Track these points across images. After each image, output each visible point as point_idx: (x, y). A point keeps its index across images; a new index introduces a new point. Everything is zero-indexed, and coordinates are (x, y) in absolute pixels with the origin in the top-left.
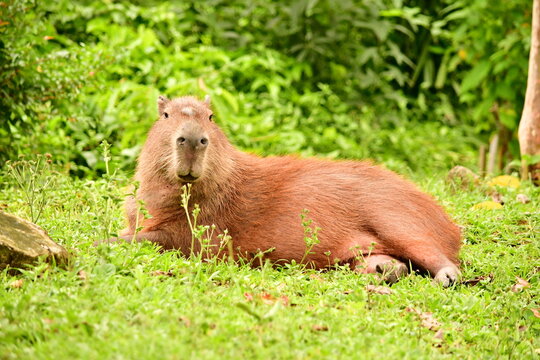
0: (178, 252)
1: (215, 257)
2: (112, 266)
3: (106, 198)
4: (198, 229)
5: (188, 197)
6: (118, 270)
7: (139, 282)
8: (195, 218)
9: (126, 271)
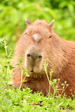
0: (41, 93)
1: (60, 95)
2: (10, 101)
3: (6, 67)
4: (52, 81)
5: (47, 65)
6: (13, 103)
7: (25, 109)
8: (51, 75)
9: (17, 104)
